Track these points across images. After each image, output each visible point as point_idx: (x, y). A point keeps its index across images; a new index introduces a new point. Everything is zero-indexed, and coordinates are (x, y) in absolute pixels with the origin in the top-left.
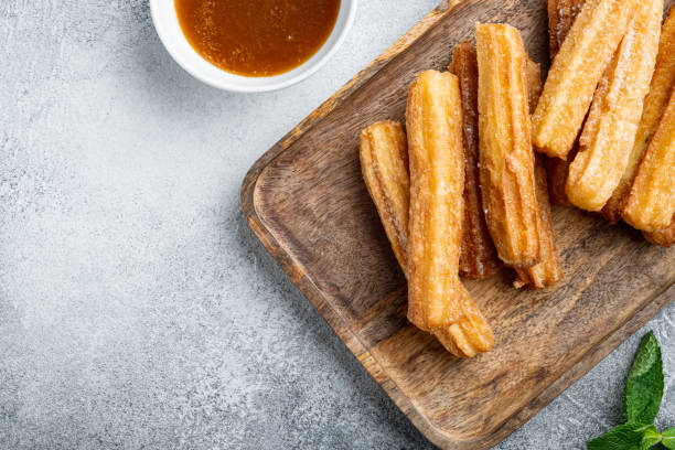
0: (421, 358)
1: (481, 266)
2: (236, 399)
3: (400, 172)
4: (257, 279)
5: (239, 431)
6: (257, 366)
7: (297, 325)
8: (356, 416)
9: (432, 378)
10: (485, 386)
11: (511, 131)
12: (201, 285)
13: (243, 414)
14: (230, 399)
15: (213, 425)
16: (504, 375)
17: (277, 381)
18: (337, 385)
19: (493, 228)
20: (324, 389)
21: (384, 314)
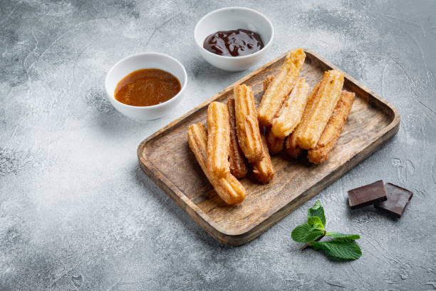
0: (215, 210)
1: (239, 166)
2: (131, 233)
3: (204, 135)
4: (142, 191)
5: (131, 245)
6: (141, 221)
7: (159, 206)
8: (186, 238)
9: (220, 217)
10: (244, 218)
11: (248, 110)
12: (118, 193)
13: (133, 239)
14: (128, 233)
15: (119, 243)
16: (252, 214)
17: (150, 226)
18: (177, 227)
19: (243, 145)
20: (171, 229)
21: (198, 195)
